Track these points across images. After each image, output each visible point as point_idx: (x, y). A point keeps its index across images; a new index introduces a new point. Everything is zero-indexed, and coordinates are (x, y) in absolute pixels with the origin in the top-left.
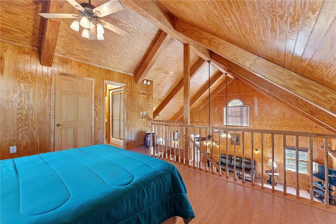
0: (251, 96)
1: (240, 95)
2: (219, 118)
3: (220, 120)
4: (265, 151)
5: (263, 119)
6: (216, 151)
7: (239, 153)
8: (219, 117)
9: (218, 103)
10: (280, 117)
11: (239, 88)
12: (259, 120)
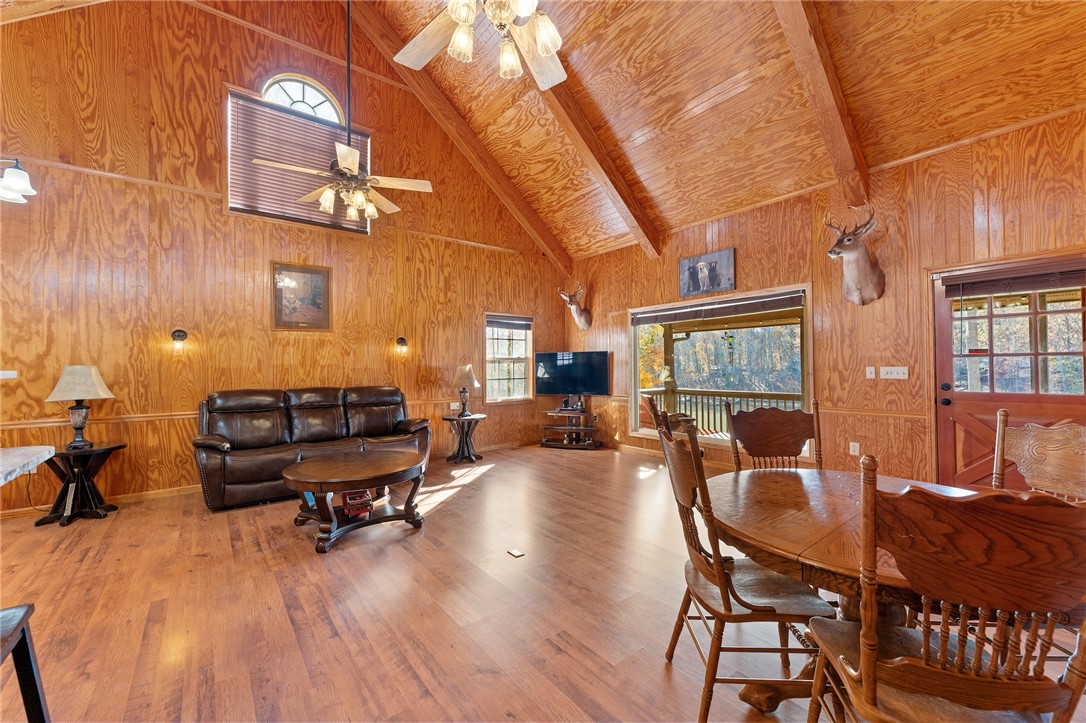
0: (379, 94)
1: (327, 62)
2: (185, 155)
3: (192, 171)
4: (431, 343)
5: (423, 207)
6: (153, 389)
7: (323, 367)
8: (188, 149)
9: (179, 46)
10: (474, 211)
11: (325, 26)
12: (410, 208)
